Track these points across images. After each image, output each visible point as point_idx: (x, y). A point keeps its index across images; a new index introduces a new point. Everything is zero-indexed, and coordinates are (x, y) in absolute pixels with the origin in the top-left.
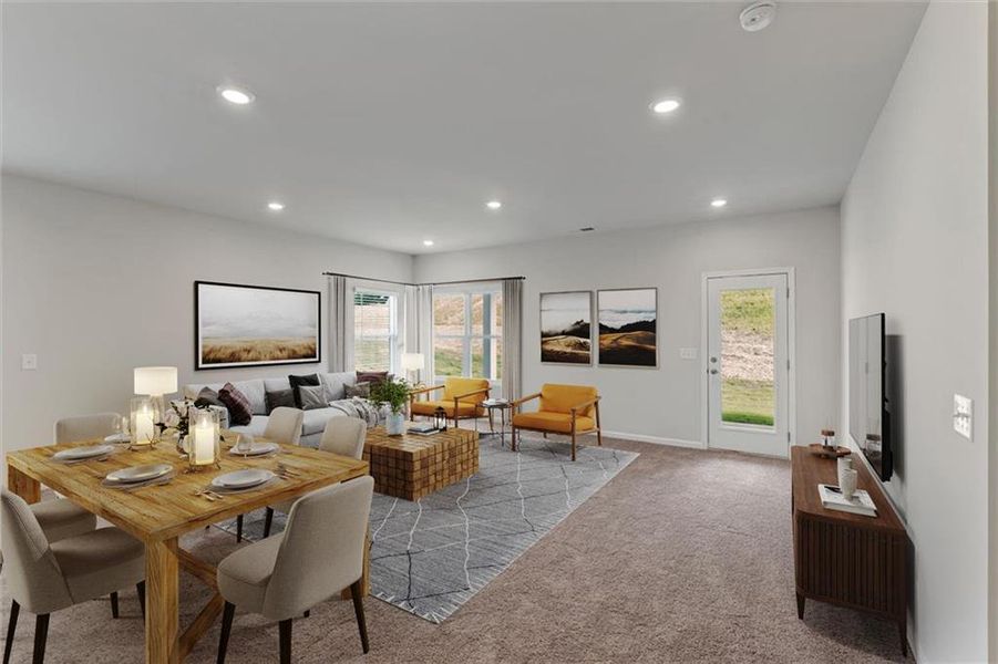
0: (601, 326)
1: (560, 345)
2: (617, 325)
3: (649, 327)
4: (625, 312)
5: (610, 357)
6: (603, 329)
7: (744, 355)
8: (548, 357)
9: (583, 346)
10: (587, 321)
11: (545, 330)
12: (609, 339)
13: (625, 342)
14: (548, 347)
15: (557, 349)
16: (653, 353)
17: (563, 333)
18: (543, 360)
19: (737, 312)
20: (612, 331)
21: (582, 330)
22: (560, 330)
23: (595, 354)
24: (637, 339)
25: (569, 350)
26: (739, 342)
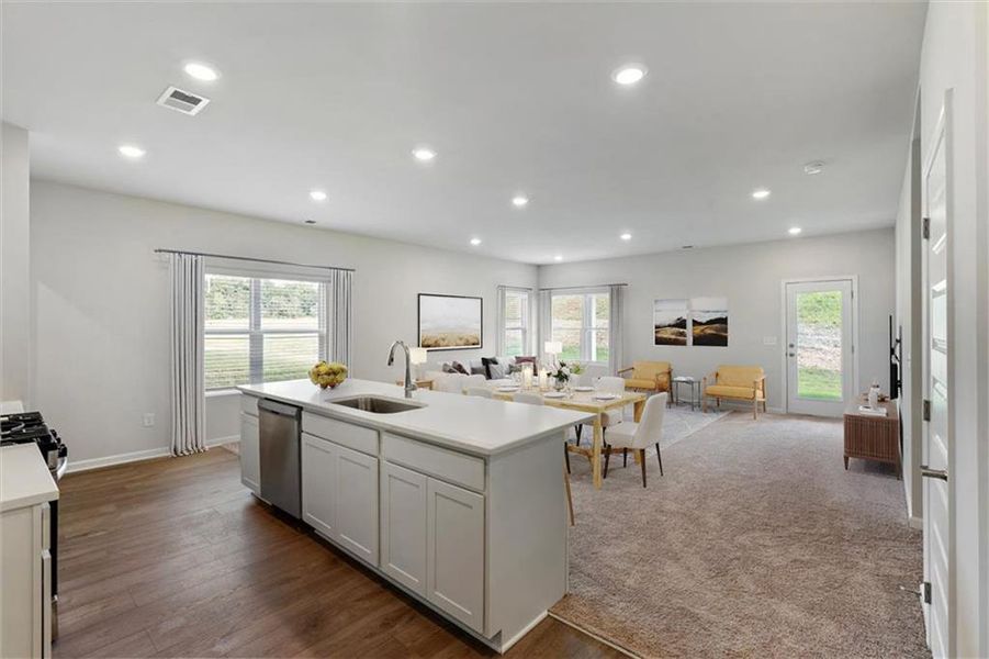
0: (694, 321)
1: (667, 334)
2: (704, 321)
3: (724, 321)
4: (708, 312)
5: (699, 341)
6: (695, 323)
7: (822, 346)
8: (659, 341)
9: (683, 334)
10: (685, 318)
11: (658, 324)
12: (699, 329)
13: (709, 332)
14: (659, 335)
15: (665, 336)
16: (726, 338)
17: (669, 326)
18: (657, 343)
19: (817, 305)
20: (701, 324)
21: (681, 324)
22: (667, 324)
23: (690, 340)
24: (716, 329)
25: (673, 337)
26: (818, 335)
